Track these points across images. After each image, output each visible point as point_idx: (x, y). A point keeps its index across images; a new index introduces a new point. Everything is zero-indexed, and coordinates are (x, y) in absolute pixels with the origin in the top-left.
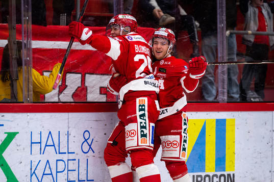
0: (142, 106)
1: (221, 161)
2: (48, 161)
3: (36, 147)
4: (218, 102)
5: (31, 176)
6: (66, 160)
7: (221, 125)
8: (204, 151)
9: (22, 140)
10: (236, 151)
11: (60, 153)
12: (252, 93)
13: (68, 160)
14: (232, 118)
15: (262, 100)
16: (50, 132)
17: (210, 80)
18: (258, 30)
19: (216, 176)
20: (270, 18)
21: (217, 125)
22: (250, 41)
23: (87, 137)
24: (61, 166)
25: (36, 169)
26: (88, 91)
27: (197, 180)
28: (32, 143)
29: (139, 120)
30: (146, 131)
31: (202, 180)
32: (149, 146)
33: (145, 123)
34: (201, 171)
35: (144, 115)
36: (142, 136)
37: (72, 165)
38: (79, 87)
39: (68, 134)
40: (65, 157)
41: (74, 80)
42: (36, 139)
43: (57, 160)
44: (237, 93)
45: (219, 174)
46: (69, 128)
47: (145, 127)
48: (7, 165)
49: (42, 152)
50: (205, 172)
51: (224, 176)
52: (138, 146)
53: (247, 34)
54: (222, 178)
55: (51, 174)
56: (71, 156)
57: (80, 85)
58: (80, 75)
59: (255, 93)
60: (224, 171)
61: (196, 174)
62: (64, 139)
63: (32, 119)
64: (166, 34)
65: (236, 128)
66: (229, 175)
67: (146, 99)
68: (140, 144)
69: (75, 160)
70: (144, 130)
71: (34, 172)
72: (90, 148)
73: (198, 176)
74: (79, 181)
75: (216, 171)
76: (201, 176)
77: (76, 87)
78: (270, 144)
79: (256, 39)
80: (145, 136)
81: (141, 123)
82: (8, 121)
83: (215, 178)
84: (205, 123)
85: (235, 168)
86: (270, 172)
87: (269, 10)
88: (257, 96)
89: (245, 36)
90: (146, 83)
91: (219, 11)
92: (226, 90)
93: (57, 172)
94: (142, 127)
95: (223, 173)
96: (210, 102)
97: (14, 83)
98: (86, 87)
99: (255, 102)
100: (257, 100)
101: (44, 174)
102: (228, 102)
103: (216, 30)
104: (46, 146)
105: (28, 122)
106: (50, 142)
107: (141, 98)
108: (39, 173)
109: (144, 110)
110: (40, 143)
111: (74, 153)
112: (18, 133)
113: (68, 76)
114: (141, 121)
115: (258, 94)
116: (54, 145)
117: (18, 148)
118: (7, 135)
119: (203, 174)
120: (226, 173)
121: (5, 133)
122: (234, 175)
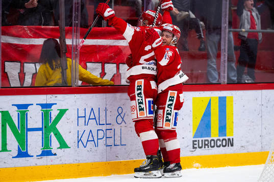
0: (139, 86)
1: (222, 129)
2: (91, 131)
3: (82, 121)
4: (220, 84)
5: (78, 142)
6: (104, 129)
7: (222, 101)
8: (209, 122)
9: (71, 115)
10: (234, 121)
11: (100, 125)
12: (245, 77)
13: (106, 130)
14: (231, 95)
15: (253, 82)
16: (92, 109)
17: (213, 67)
18: (250, 29)
19: (219, 140)
20: (258, 19)
21: (219, 101)
22: (245, 37)
23: (120, 112)
24: (101, 134)
25: (81, 137)
26: (122, 77)
27: (205, 143)
28: (78, 117)
29: (137, 98)
30: (143, 106)
31: (208, 143)
32: (147, 117)
33: (142, 100)
34: (207, 137)
35: (140, 93)
36: (140, 110)
37: (109, 134)
38: (115, 74)
39: (106, 110)
40: (104, 127)
41: (111, 69)
42: (81, 114)
43: (98, 130)
44: (234, 76)
45: (221, 138)
46: (106, 105)
47: (142, 103)
48: (60, 134)
49: (86, 124)
50: (210, 137)
51: (225, 140)
52: (138, 118)
53: (242, 31)
54: (224, 142)
55: (94, 141)
56: (108, 127)
57: (115, 72)
58: (115, 65)
59: (248, 76)
60: (226, 136)
61: (204, 139)
62: (103, 114)
63: (78, 99)
64: (171, 29)
65: (234, 103)
66: (229, 139)
67: (143, 80)
68: (139, 117)
69: (111, 129)
70: (141, 105)
71: (80, 139)
72: (123, 120)
73: (205, 140)
74: (115, 145)
75: (219, 136)
76: (208, 140)
77: (113, 74)
78: (260, 115)
79: (249, 34)
80: (142, 109)
81: (139, 100)
82: (61, 100)
83: (218, 141)
84: (210, 100)
85: (234, 134)
86: (260, 136)
87: (257, 13)
88: (250, 78)
89: (241, 33)
90: (143, 68)
91: (223, 14)
92: (226, 75)
93: (98, 139)
94: (139, 103)
95: (224, 138)
96: (214, 84)
97: (64, 71)
98: (120, 74)
99: (248, 83)
100: (250, 82)
101: (88, 141)
102: (228, 84)
103: (221, 28)
104: (89, 119)
105: (75, 101)
106: (92, 116)
107: (138, 80)
108: (84, 139)
109: (140, 89)
110: (85, 117)
111: (110, 124)
112: (68, 109)
113: (106, 66)
114: (139, 98)
115: (251, 77)
116: (95, 119)
117: (68, 121)
118: (59, 111)
119: (209, 139)
120: (227, 138)
121: (58, 110)
122: (233, 139)
